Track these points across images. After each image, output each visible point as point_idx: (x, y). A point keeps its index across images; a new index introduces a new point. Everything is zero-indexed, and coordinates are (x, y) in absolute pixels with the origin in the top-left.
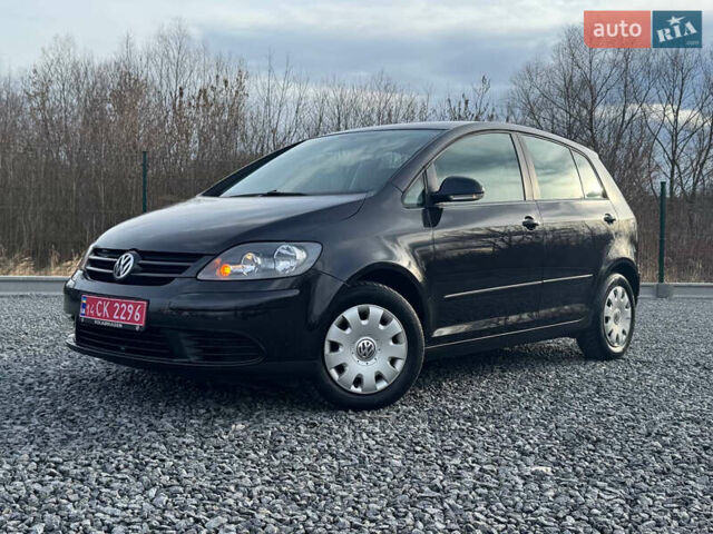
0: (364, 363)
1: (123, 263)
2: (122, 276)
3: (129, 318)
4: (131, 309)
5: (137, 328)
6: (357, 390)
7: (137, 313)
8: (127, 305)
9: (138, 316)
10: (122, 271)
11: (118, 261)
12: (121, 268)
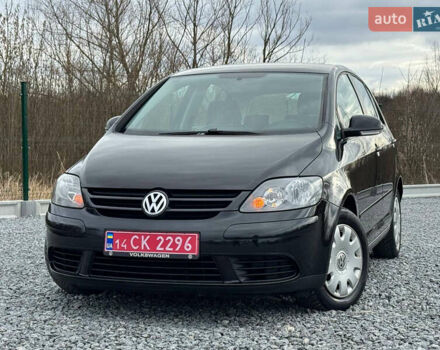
0: (341, 273)
1: (154, 200)
3: (177, 249)
4: (179, 240)
5: (190, 257)
6: (337, 294)
7: (187, 244)
8: (174, 237)
9: (188, 247)
10: (156, 209)
11: (146, 199)
12: (154, 205)
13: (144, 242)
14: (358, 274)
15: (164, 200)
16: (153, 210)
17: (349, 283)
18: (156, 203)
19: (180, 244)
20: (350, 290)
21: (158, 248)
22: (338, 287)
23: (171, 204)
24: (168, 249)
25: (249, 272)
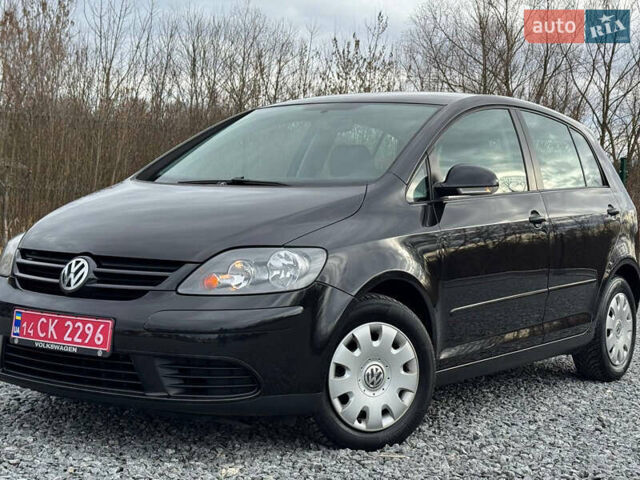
0: (371, 394)
1: (73, 270)
3: (87, 341)
4: (89, 328)
5: (100, 354)
6: (360, 426)
7: (98, 335)
8: (85, 324)
9: (99, 338)
10: (73, 282)
11: (67, 268)
13: (51, 329)
14: (409, 398)
17: (386, 412)
19: (90, 333)
20: (388, 422)
21: (66, 338)
24: (76, 340)
25: (188, 381)
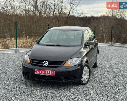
0: (85, 77)
1: (45, 63)
2: (46, 66)
4: (50, 72)
6: (84, 81)
8: (49, 71)
9: (52, 73)
10: (46, 65)
11: (44, 63)
12: (45, 64)
13: (43, 72)
14: (88, 77)
15: (47, 63)
16: (45, 65)
17: (86, 79)
18: (46, 64)
19: (51, 73)
20: (86, 80)
21: (46, 73)
22: (84, 80)
23: (49, 64)
24: (48, 74)
25: (65, 79)
